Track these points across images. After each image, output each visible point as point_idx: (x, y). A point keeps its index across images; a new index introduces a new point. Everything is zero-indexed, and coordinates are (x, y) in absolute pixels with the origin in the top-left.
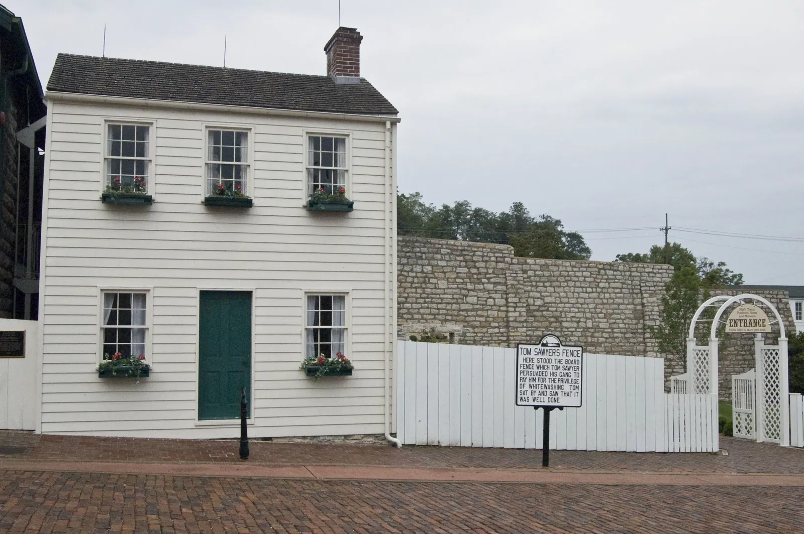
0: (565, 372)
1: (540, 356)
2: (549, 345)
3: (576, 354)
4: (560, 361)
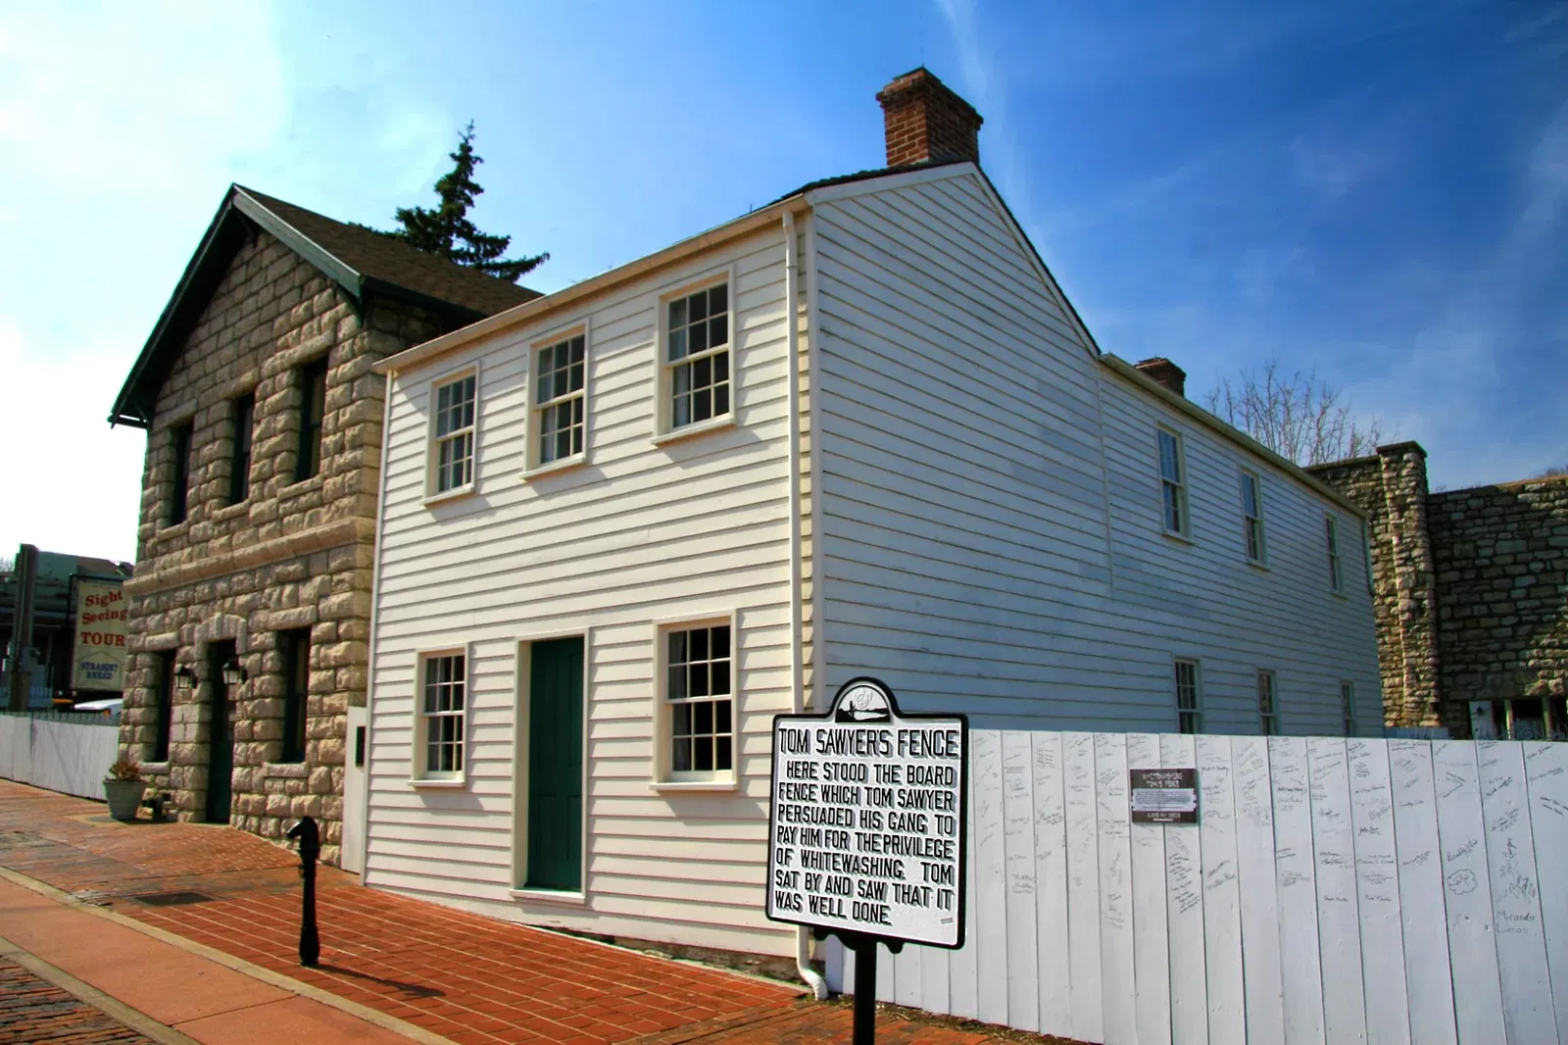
0: (907, 811)
1: (832, 757)
2: (858, 716)
3: (940, 743)
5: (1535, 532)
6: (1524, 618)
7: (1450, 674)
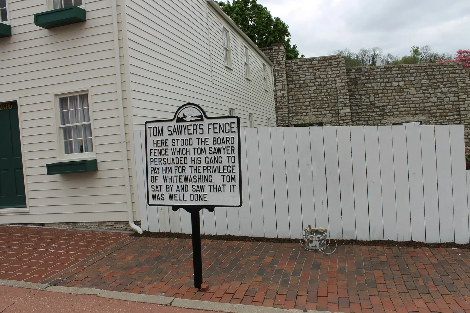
0: (213, 156)
1: (175, 136)
2: (187, 119)
3: (228, 128)
4: (205, 141)
5: (316, 73)
6: (313, 99)
7: (291, 117)
